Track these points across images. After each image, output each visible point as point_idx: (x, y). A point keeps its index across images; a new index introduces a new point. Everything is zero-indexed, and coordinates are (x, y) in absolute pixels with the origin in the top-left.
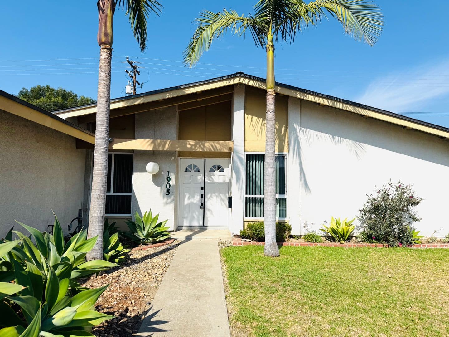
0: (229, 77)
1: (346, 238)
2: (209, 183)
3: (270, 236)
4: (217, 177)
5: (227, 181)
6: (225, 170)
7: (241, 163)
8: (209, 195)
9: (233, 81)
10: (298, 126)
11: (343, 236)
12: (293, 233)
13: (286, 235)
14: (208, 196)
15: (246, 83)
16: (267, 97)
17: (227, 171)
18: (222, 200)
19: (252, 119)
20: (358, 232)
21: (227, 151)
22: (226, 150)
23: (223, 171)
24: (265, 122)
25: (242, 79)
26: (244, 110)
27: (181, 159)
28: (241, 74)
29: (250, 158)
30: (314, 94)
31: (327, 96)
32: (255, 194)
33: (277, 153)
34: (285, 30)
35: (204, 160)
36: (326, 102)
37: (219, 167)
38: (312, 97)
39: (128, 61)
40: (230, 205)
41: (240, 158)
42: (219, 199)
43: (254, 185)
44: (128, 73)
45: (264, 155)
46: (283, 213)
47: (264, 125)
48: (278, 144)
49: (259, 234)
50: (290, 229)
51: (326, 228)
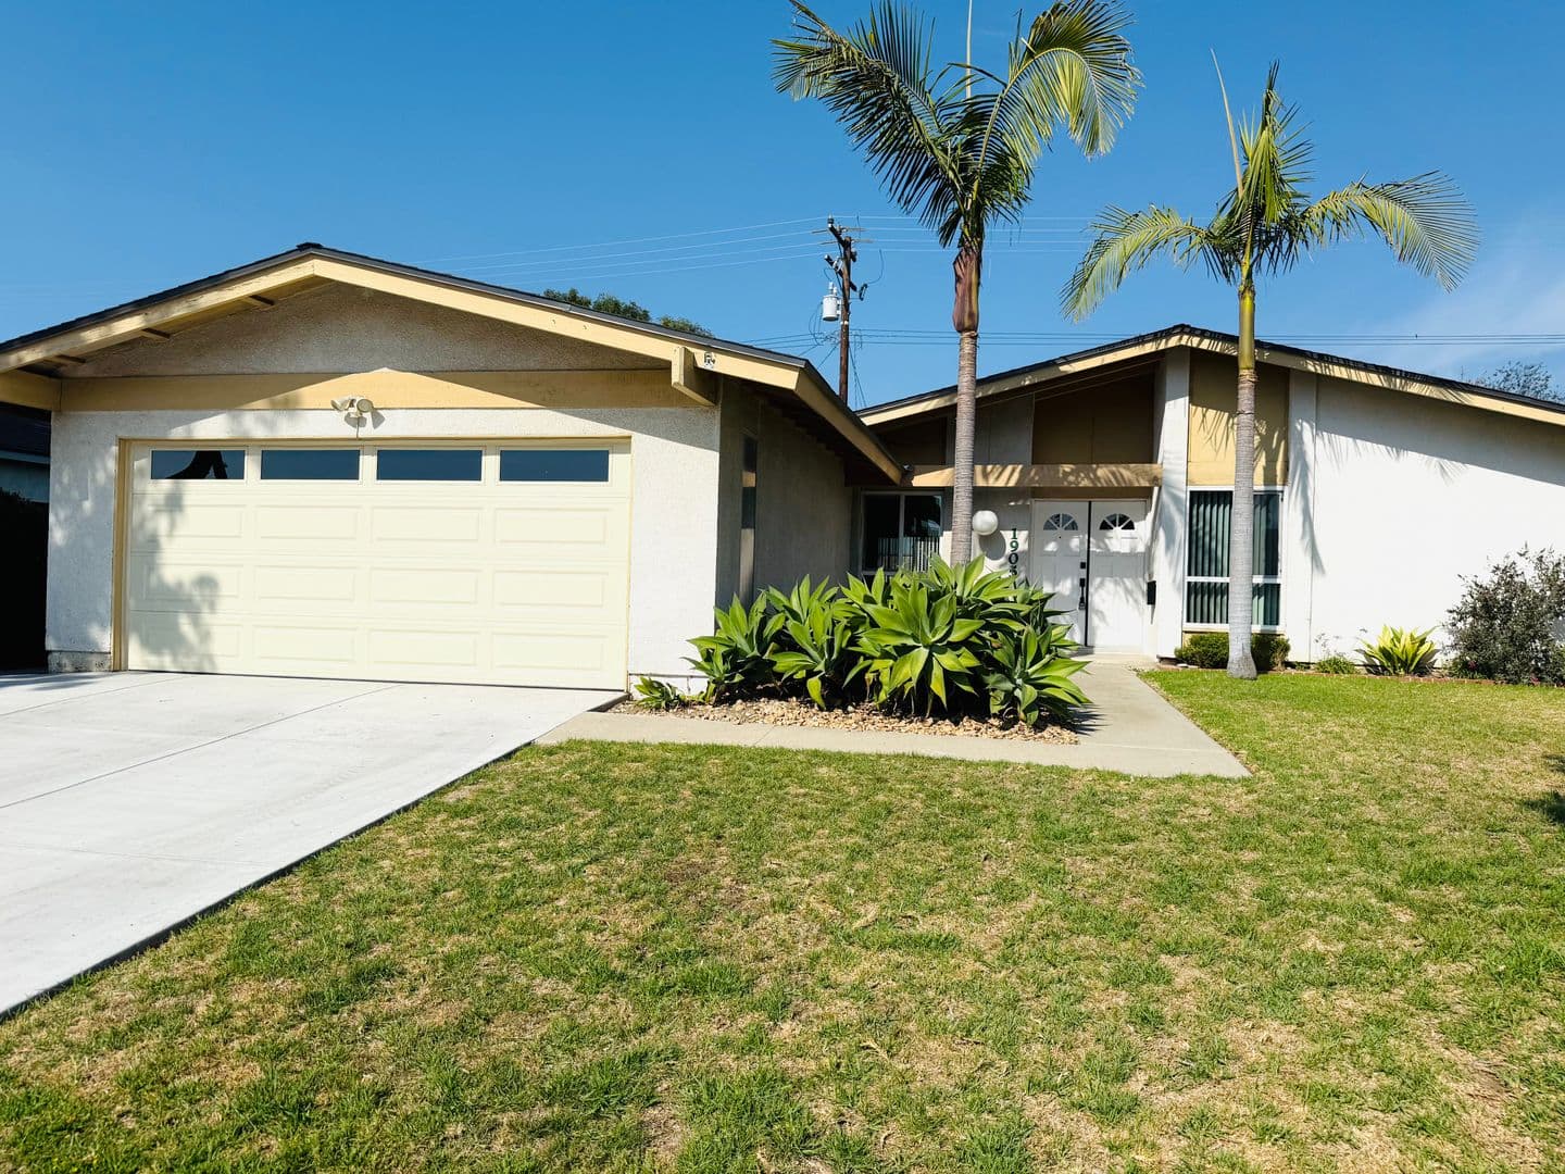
0: (1156, 336)
1: (1412, 668)
2: (1098, 555)
3: (1240, 644)
4: (1118, 540)
5: (1141, 548)
6: (1136, 524)
7: (1179, 510)
8: (1098, 580)
9: (1166, 343)
10: (1312, 427)
11: (1405, 665)
12: (1291, 657)
13: (1278, 660)
14: (1095, 582)
15: (1195, 345)
16: (1241, 385)
17: (1143, 527)
18: (1128, 591)
19: (1204, 416)
20: (1445, 658)
21: (1147, 485)
22: (1145, 484)
23: (1130, 526)
24: (1236, 420)
25: (1185, 337)
26: (1187, 398)
27: (1038, 503)
28: (1183, 329)
29: (1198, 498)
30: (1346, 363)
31: (1376, 367)
32: (1209, 575)
33: (1262, 488)
34: (1276, 249)
35: (1087, 504)
36: (1375, 380)
37: (1123, 519)
38: (1343, 369)
39: (832, 229)
40: (1151, 599)
41: (1176, 499)
42: (1121, 590)
43: (1207, 557)
44: (832, 264)
45: (1231, 492)
46: (1272, 615)
47: (1232, 427)
48: (1265, 469)
49: (1216, 654)
50: (1286, 649)
51: (1369, 646)
